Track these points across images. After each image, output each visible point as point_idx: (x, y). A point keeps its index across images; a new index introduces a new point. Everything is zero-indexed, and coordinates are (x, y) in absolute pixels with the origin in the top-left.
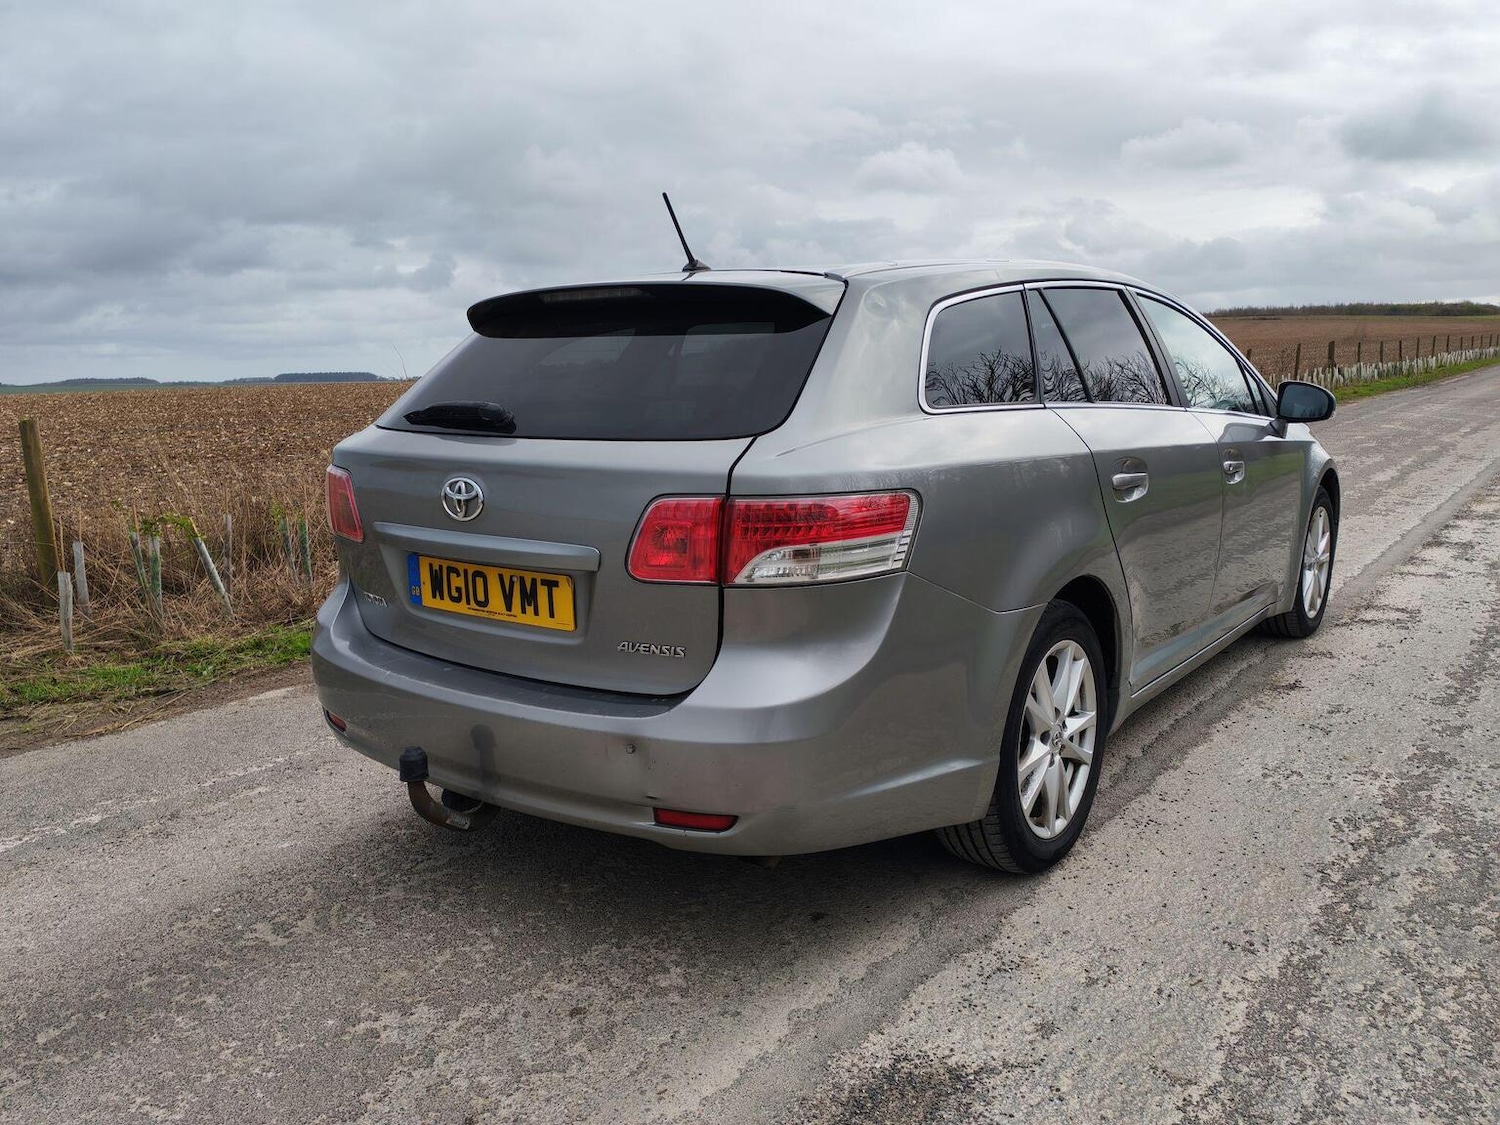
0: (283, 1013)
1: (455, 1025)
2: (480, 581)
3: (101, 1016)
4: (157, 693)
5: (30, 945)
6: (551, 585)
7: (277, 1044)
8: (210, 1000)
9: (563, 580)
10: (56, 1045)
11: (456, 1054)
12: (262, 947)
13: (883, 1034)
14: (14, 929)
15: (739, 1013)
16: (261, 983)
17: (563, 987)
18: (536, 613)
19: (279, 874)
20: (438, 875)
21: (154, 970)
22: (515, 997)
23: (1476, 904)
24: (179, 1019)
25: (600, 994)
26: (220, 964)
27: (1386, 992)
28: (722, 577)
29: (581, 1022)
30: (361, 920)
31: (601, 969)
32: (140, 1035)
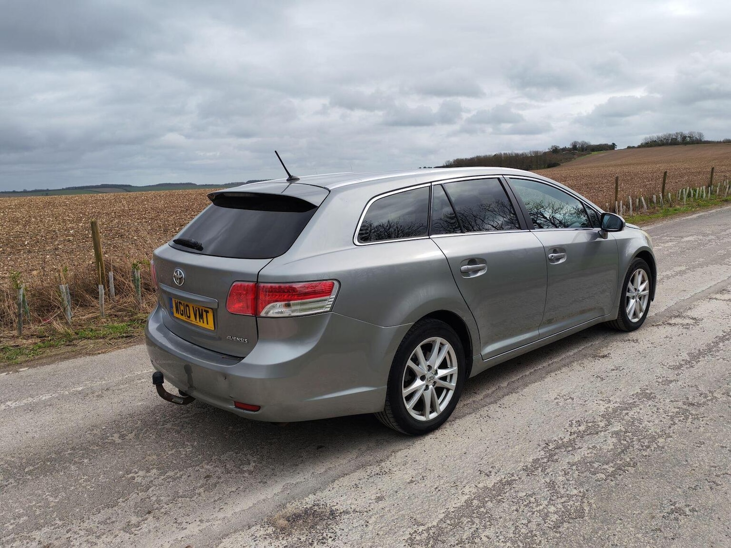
0: (107, 467)
1: (162, 477)
2: (187, 308)
3: (49, 463)
4: (127, 337)
5: (37, 436)
6: (207, 312)
7: (100, 479)
8: (86, 461)
9: (210, 310)
10: (30, 473)
11: (157, 488)
12: (113, 443)
13: (315, 495)
14: (34, 430)
15: (266, 482)
16: (105, 456)
17: (208, 467)
18: (203, 323)
19: (131, 416)
20: (187, 420)
21: (73, 449)
22: (188, 469)
23: (607, 464)
24: (73, 467)
25: (219, 470)
26: (96, 448)
27: (534, 497)
28: (256, 313)
29: (207, 481)
30: (151, 435)
31: (225, 461)
32: (58, 471)
